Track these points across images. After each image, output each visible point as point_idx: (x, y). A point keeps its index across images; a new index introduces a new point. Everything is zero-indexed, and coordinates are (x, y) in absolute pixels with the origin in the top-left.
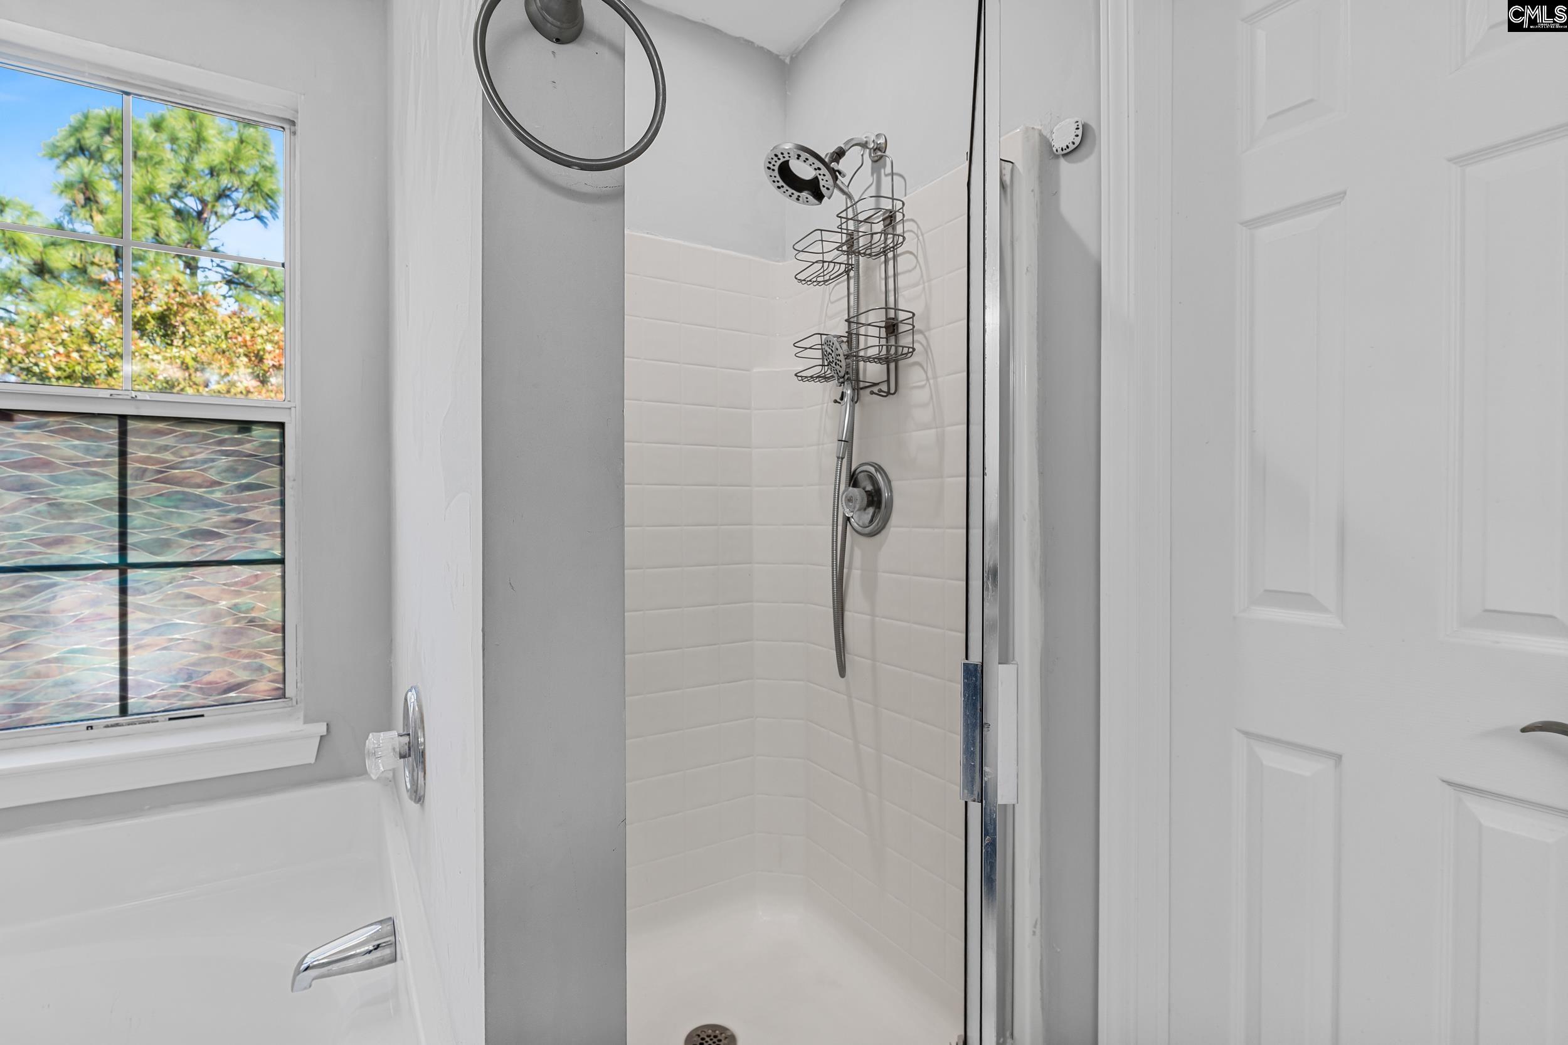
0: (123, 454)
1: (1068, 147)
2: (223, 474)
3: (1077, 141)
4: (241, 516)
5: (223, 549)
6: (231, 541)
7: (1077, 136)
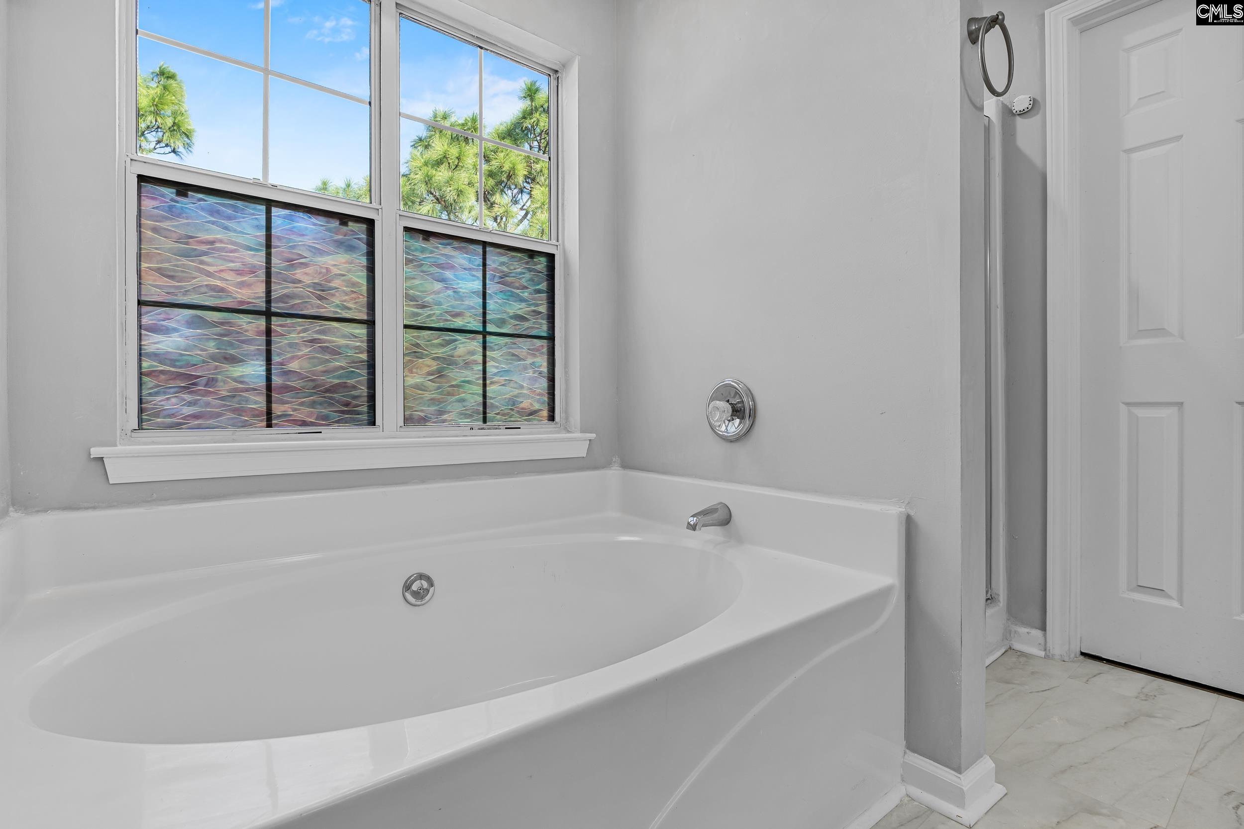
0: (484, 265)
1: (1024, 110)
2: (528, 282)
3: (1030, 107)
4: (535, 308)
5: (528, 328)
6: (532, 323)
7: (1030, 104)
